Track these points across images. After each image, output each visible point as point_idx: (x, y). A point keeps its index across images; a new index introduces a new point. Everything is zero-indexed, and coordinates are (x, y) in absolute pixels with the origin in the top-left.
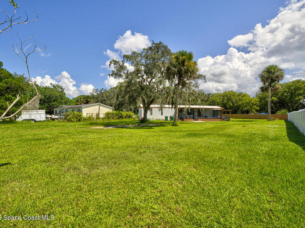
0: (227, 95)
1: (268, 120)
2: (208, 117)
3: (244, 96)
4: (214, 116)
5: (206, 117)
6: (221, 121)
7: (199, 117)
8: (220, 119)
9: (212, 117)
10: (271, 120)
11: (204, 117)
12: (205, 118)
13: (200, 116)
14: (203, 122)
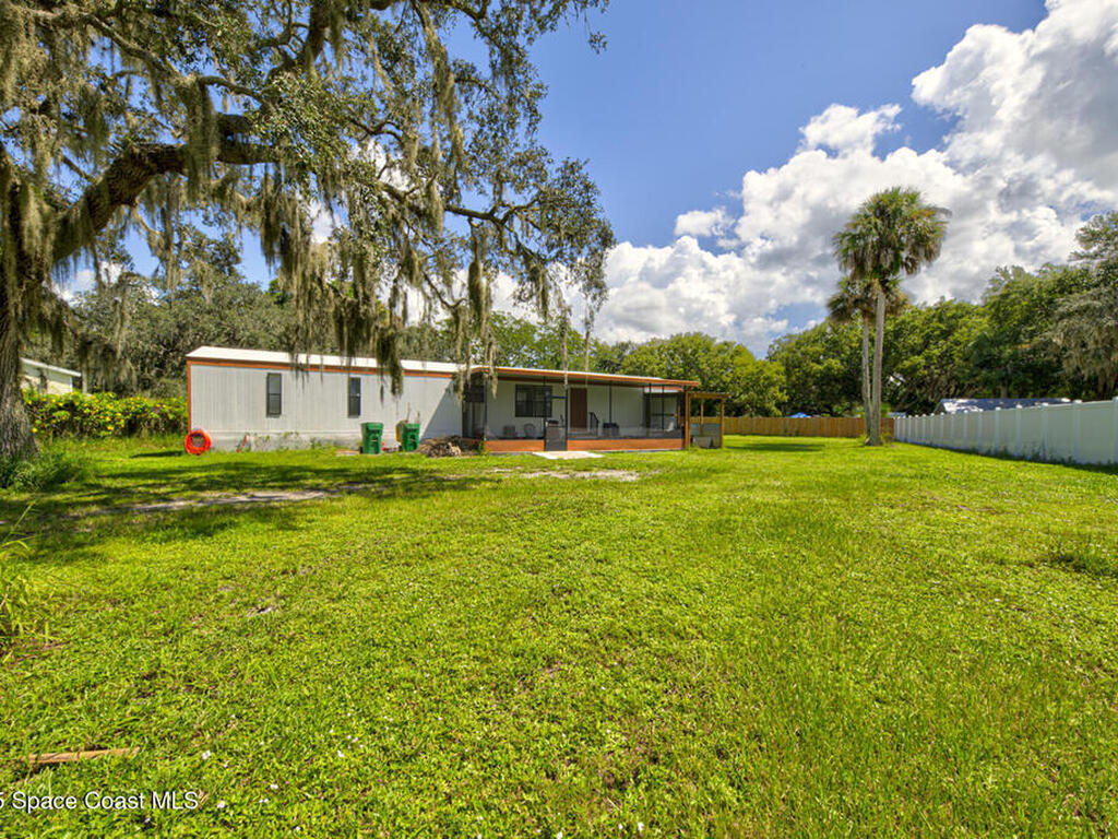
0: (683, 346)
1: (869, 444)
2: (623, 432)
3: (738, 353)
4: (647, 424)
5: (611, 429)
6: (684, 447)
7: (577, 431)
8: (680, 441)
9: (639, 431)
10: (881, 444)
11: (600, 430)
12: (606, 436)
13: (585, 426)
14: (593, 455)
